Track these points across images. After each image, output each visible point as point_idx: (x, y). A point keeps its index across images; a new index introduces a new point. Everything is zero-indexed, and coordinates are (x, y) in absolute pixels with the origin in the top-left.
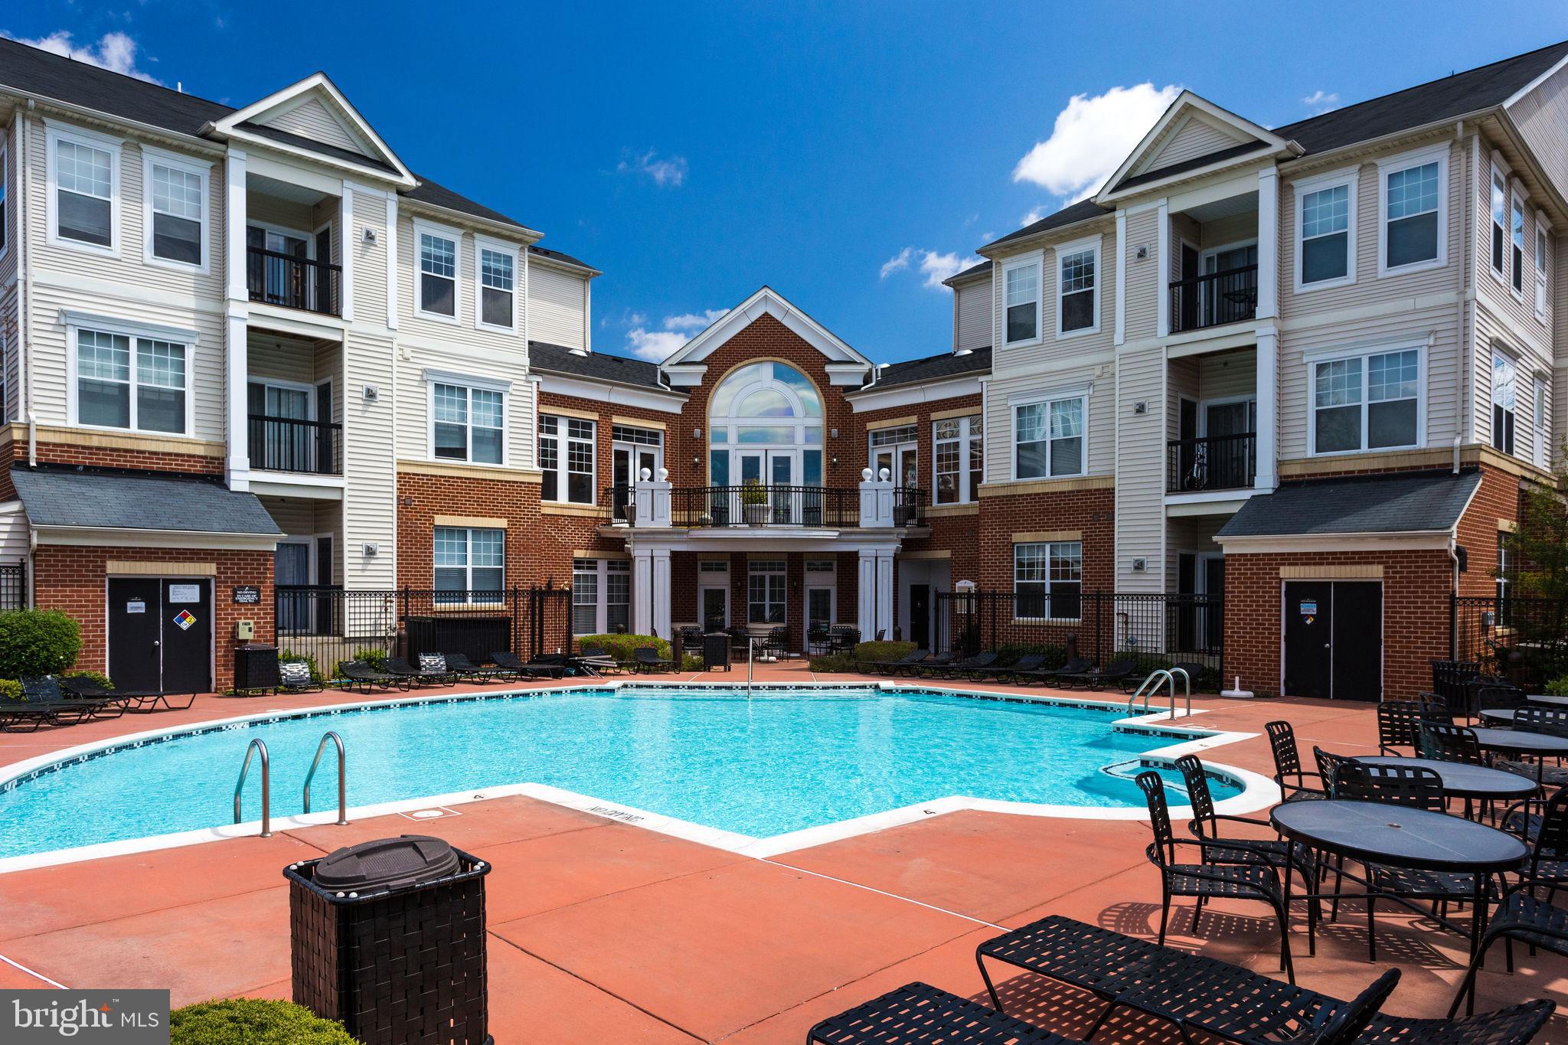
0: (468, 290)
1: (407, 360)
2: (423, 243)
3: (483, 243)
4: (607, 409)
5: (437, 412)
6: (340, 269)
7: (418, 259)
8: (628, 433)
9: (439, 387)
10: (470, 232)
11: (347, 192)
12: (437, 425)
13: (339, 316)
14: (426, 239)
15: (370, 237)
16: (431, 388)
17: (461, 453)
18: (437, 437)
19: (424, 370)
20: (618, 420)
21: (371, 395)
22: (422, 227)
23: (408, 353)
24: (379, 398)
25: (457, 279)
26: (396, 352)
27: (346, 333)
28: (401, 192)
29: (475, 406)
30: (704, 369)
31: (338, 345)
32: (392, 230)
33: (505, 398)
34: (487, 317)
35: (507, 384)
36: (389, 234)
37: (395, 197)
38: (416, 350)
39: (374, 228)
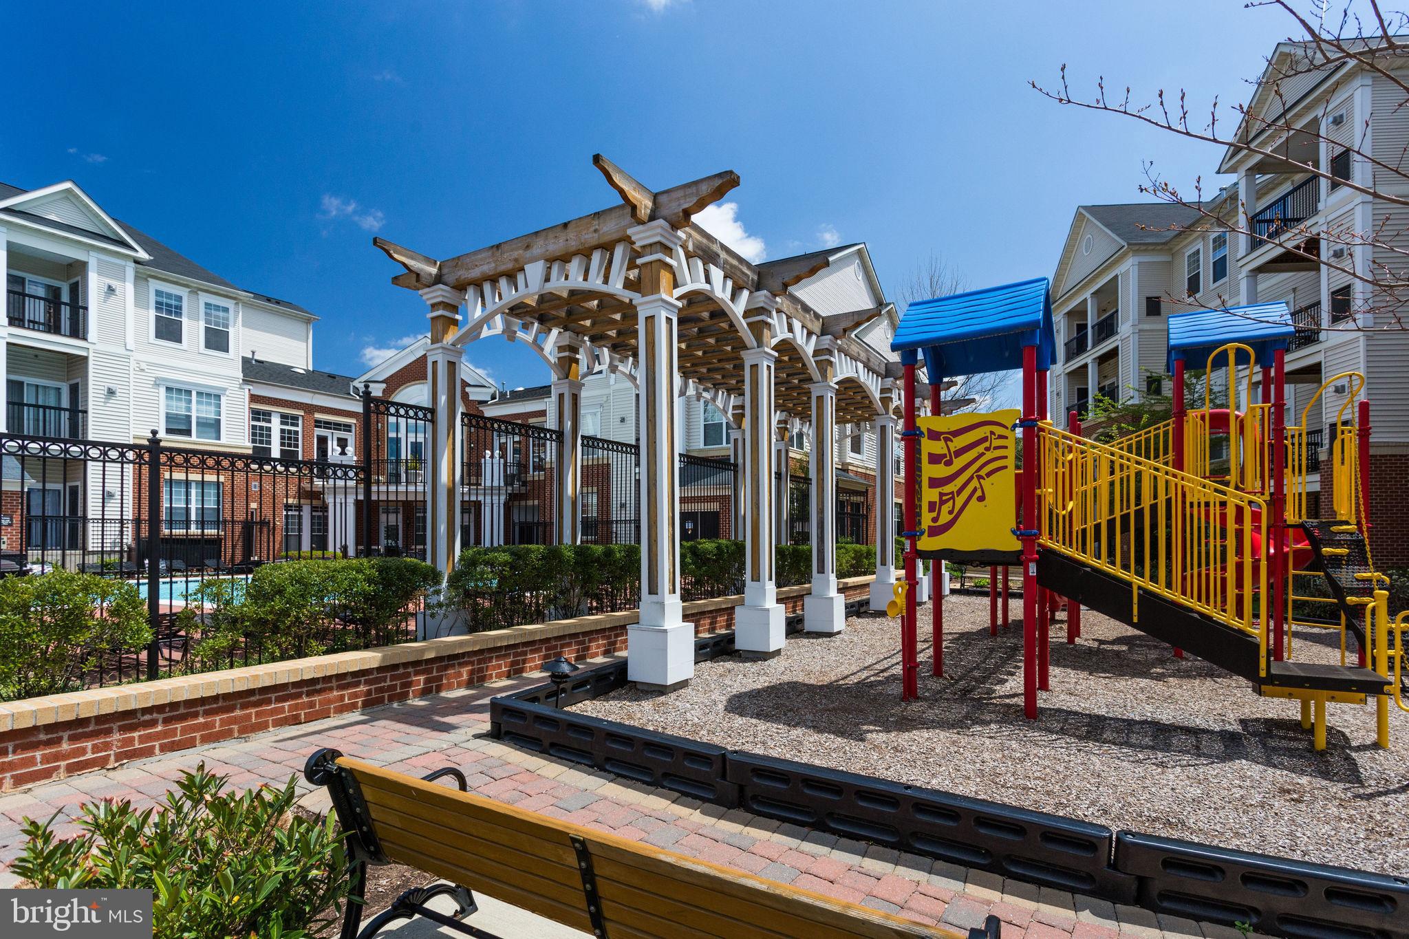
0: (193, 328)
1: (143, 370)
2: (157, 295)
3: (204, 298)
4: (310, 409)
5: (168, 406)
6: (86, 309)
7: (152, 304)
8: (327, 425)
9: (169, 389)
10: (195, 291)
11: (92, 260)
12: (167, 413)
13: (85, 339)
14: (159, 293)
15: (111, 290)
16: (163, 390)
17: (188, 432)
18: (167, 422)
19: (156, 378)
20: (318, 416)
21: (111, 392)
22: (154, 285)
23: (143, 366)
24: (118, 394)
25: (185, 320)
26: (133, 365)
27: (91, 351)
28: (137, 262)
29: (198, 402)
30: (384, 386)
31: (85, 359)
32: (130, 287)
33: (223, 398)
34: (208, 345)
35: (225, 389)
36: (128, 289)
37: (133, 265)
38: (149, 364)
39: (114, 283)
